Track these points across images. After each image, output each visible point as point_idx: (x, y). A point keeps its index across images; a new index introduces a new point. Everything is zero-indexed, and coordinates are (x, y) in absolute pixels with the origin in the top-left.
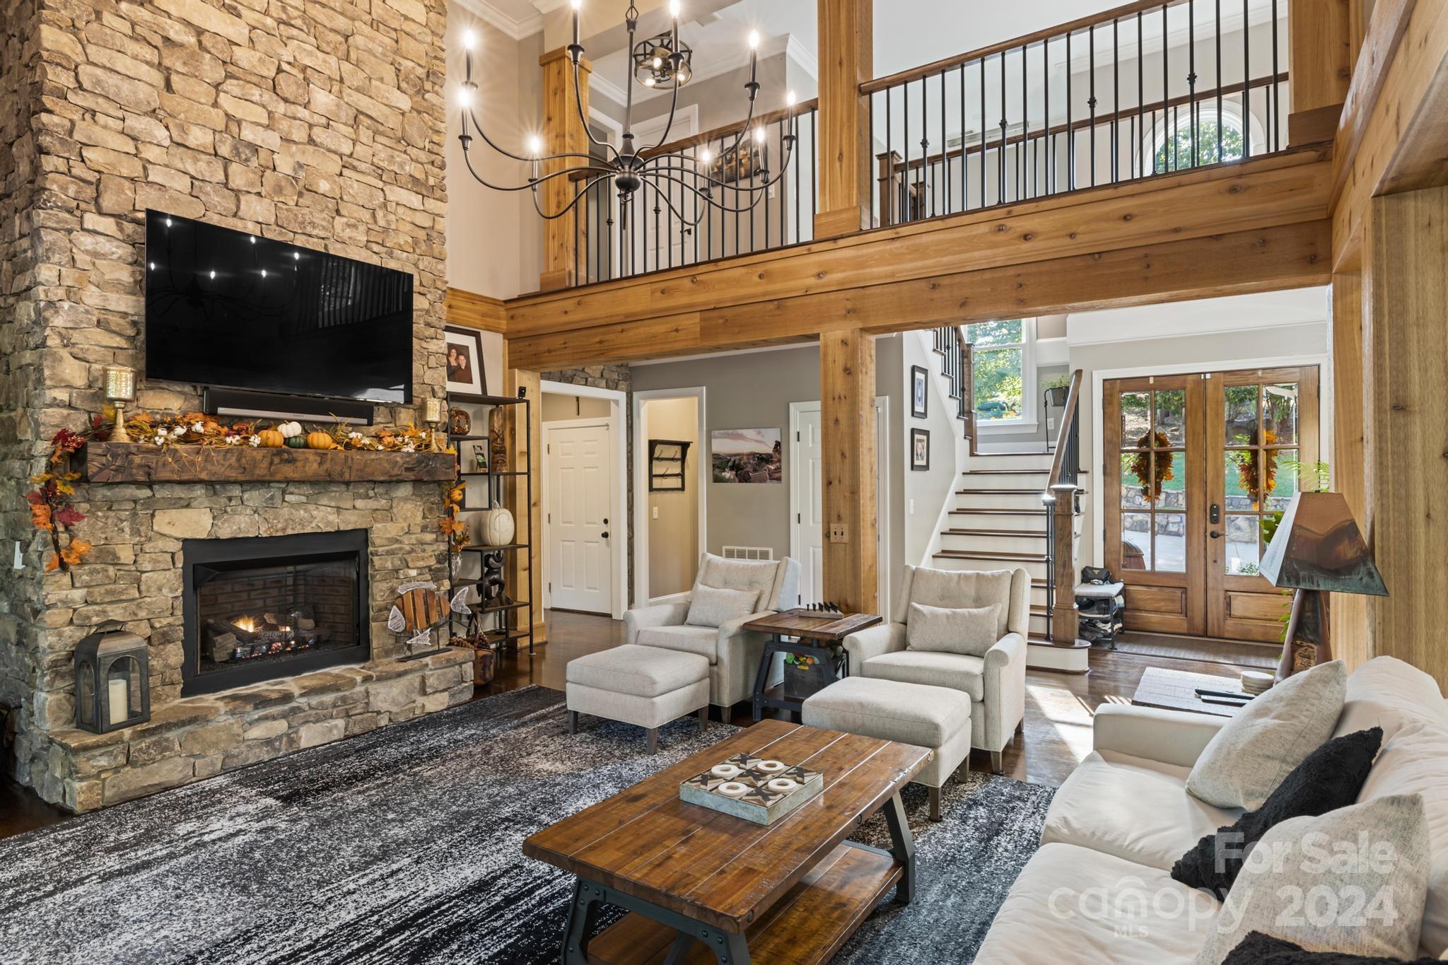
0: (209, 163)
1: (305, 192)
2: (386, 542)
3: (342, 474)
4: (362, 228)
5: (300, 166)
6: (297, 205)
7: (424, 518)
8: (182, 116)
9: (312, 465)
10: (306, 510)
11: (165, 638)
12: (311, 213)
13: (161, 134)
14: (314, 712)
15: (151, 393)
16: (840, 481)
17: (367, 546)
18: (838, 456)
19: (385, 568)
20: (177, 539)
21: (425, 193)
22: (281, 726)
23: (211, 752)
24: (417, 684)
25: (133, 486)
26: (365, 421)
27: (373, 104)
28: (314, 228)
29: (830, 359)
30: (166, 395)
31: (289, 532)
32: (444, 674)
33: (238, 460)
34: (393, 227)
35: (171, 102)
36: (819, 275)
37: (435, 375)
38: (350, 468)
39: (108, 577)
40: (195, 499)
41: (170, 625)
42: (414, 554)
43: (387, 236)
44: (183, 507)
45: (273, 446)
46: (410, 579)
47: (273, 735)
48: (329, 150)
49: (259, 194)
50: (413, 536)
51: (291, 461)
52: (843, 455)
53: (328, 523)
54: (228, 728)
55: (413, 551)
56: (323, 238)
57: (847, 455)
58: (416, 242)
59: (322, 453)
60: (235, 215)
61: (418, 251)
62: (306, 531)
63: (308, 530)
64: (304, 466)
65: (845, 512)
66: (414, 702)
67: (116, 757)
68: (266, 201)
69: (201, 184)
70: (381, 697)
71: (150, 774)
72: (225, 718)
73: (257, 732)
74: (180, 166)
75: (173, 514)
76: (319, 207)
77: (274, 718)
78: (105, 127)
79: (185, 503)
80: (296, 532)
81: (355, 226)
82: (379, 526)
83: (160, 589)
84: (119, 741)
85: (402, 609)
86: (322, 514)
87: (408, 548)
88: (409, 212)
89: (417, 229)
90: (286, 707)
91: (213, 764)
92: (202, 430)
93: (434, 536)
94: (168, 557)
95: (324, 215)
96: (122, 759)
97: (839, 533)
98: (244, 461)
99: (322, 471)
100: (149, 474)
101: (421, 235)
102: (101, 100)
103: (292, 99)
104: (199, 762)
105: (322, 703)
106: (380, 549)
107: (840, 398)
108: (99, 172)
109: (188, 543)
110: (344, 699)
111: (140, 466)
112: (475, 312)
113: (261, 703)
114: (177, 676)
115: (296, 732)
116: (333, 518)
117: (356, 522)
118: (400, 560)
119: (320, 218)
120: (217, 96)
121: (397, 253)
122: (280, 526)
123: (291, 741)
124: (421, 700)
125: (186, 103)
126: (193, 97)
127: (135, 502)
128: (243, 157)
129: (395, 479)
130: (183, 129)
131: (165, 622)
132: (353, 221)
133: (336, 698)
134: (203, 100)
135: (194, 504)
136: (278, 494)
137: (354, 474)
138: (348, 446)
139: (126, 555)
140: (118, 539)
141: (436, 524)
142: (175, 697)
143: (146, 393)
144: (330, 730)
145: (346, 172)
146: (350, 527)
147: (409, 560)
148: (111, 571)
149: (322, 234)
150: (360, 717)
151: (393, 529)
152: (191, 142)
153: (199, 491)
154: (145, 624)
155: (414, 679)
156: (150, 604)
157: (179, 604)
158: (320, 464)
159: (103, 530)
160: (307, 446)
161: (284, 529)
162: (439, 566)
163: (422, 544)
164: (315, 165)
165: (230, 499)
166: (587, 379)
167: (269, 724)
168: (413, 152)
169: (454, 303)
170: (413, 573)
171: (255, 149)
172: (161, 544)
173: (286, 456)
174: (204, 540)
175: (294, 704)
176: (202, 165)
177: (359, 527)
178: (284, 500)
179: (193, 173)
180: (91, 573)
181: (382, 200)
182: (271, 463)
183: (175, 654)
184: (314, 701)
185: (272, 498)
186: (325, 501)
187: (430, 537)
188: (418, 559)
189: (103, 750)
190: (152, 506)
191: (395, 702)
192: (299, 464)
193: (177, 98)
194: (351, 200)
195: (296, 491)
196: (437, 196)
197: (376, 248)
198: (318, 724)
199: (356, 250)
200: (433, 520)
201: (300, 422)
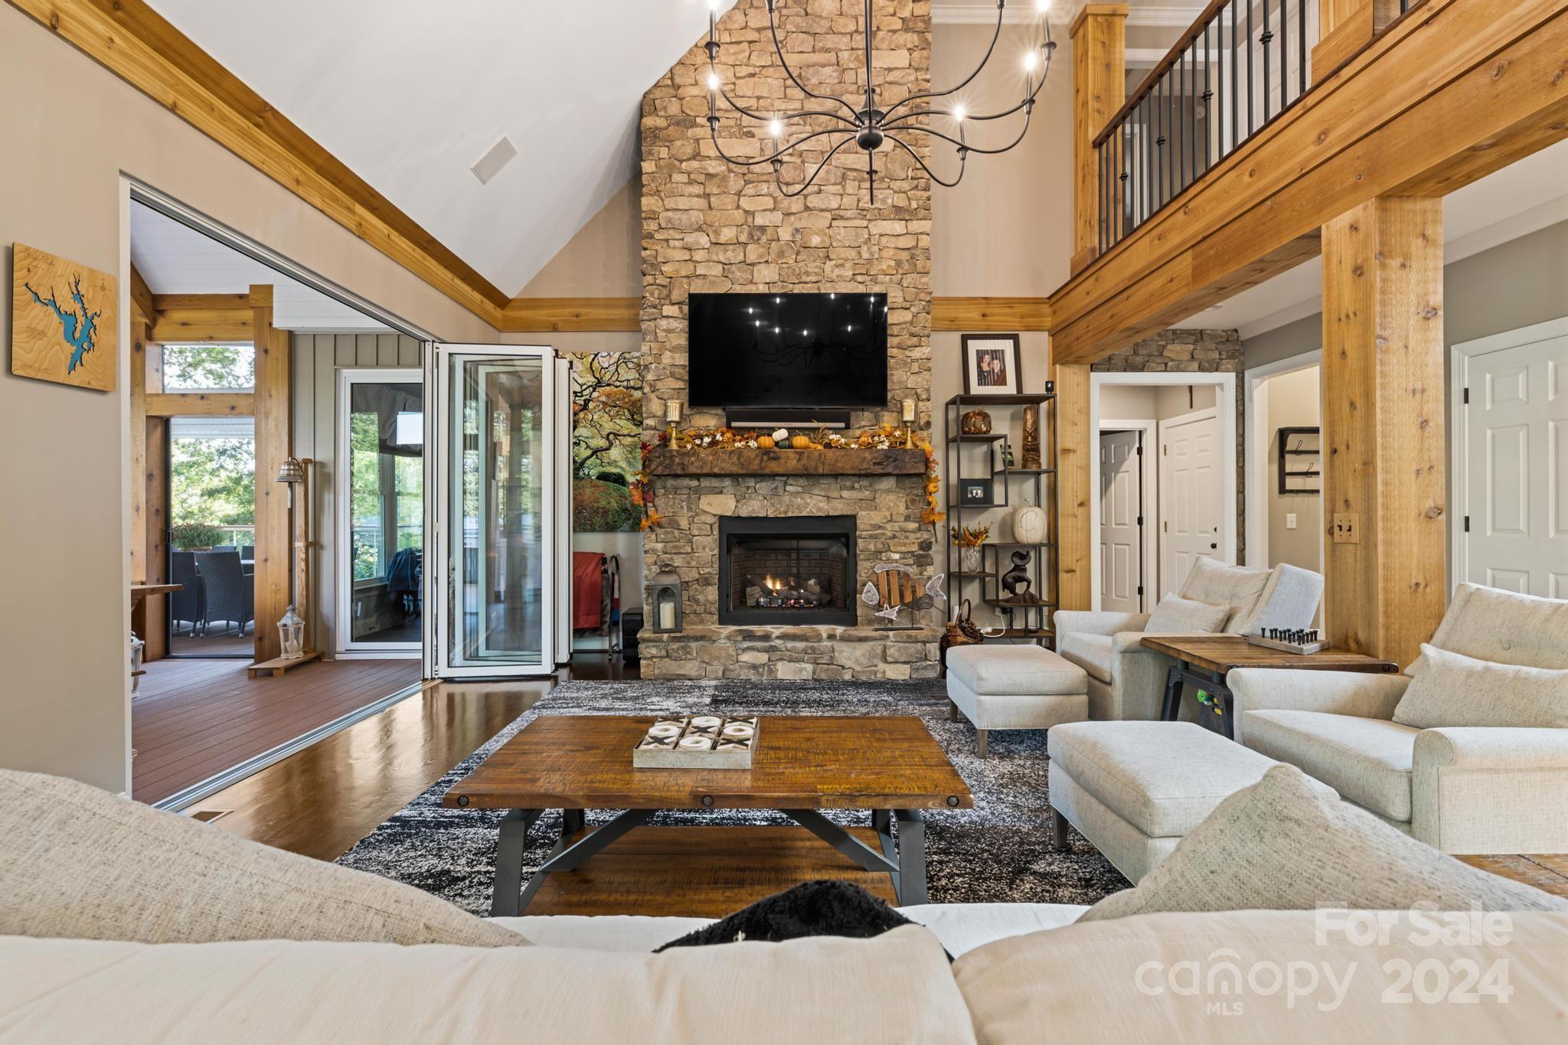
0: (734, 250)
1: (801, 249)
2: (869, 528)
3: (816, 468)
4: (848, 265)
5: (797, 230)
6: (796, 262)
7: (907, 508)
8: (717, 224)
9: (791, 462)
10: (802, 498)
11: (705, 581)
12: (806, 265)
13: (704, 241)
14: (789, 653)
15: (698, 416)
16: (1348, 447)
17: (856, 531)
18: (1346, 406)
19: (868, 550)
20: (715, 515)
21: (907, 217)
22: (763, 658)
23: (715, 663)
24: (879, 650)
25: (687, 479)
26: (842, 425)
27: (858, 158)
28: (808, 276)
29: (1334, 260)
30: (707, 417)
31: (790, 514)
32: (906, 648)
33: (739, 459)
34: (876, 256)
35: (713, 216)
36: (1319, 140)
37: (919, 380)
38: (823, 463)
39: (675, 537)
40: (726, 487)
41: (709, 573)
42: (896, 540)
43: (871, 266)
44: (717, 493)
45: (765, 448)
46: (889, 560)
47: (757, 662)
48: (822, 210)
49: (767, 262)
50: (896, 524)
51: (776, 458)
52: (1352, 405)
53: (819, 509)
54: (726, 649)
55: (894, 537)
56: (816, 282)
57: (1358, 405)
58: (899, 263)
59: (801, 452)
60: (751, 282)
61: (900, 271)
62: (802, 515)
63: (804, 514)
64: (786, 462)
65: (1354, 494)
66: (876, 666)
67: (660, 650)
68: (773, 265)
69: (729, 266)
70: (844, 654)
71: (680, 667)
72: (724, 641)
73: (746, 657)
74: (716, 259)
75: (711, 498)
76: (812, 259)
77: (759, 650)
78: (674, 248)
79: (719, 491)
80: (795, 515)
81: (842, 265)
82: (864, 513)
83: (704, 549)
84: (660, 640)
85: (877, 586)
86: (814, 501)
87: (890, 534)
88: (893, 239)
89: (900, 252)
90: (767, 644)
91: (717, 672)
92: (721, 439)
93: (917, 525)
94: (708, 527)
95: (817, 263)
96: (664, 653)
97: (1345, 528)
98: (742, 459)
99: (800, 466)
100: (683, 469)
101: (905, 256)
102: (671, 232)
103: (791, 182)
104: (709, 668)
105: (794, 648)
106: (864, 533)
107: (1348, 316)
108: (671, 278)
109: (722, 518)
110: (812, 648)
111: (679, 464)
112: (1013, 315)
113: (747, 636)
114: (714, 608)
115: (775, 665)
116: (823, 505)
117: (842, 510)
118: (883, 543)
119: (812, 267)
120: (739, 199)
121: (881, 278)
122: (782, 509)
123: (771, 672)
124: (882, 666)
125: (719, 214)
126: (724, 207)
127: (690, 489)
128: (756, 238)
129: (863, 472)
130: (717, 233)
131: (706, 571)
132: (840, 262)
133: (806, 647)
134: (730, 208)
135: (725, 491)
136: (781, 485)
137: (826, 468)
138: (828, 446)
139: (684, 523)
140: (680, 514)
141: (918, 515)
142: (713, 623)
143: (694, 417)
144: (801, 670)
145: (835, 223)
146: (837, 514)
147: (891, 545)
148: (676, 533)
149: (814, 279)
150: (825, 666)
151: (876, 517)
152: (722, 240)
153: (727, 482)
154: (694, 571)
155: (877, 646)
156: (698, 557)
157: (716, 559)
158: (799, 460)
159: (672, 506)
160: (791, 447)
161: (786, 512)
162: (921, 552)
163: (906, 532)
164: (810, 226)
165: (748, 488)
166: (1166, 364)
167: (755, 653)
168: (896, 185)
169: (988, 311)
170: (896, 556)
171: (763, 229)
172: (703, 518)
173: (772, 455)
174: (730, 517)
175: (773, 644)
176: (730, 254)
177: (845, 513)
178: (785, 490)
179: (724, 261)
180: (666, 533)
181: (866, 236)
182: (762, 461)
183: (712, 593)
184: (790, 644)
185: (776, 488)
186: (816, 492)
187: (913, 526)
188: (900, 545)
189: (654, 644)
190: (698, 492)
191: (857, 661)
192: (782, 461)
193: (714, 212)
194: (840, 244)
195: (794, 483)
196: (921, 217)
197: (860, 278)
198: (792, 664)
199: (843, 284)
200: (915, 511)
201: (786, 428)
